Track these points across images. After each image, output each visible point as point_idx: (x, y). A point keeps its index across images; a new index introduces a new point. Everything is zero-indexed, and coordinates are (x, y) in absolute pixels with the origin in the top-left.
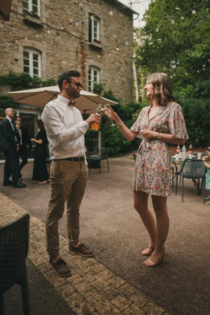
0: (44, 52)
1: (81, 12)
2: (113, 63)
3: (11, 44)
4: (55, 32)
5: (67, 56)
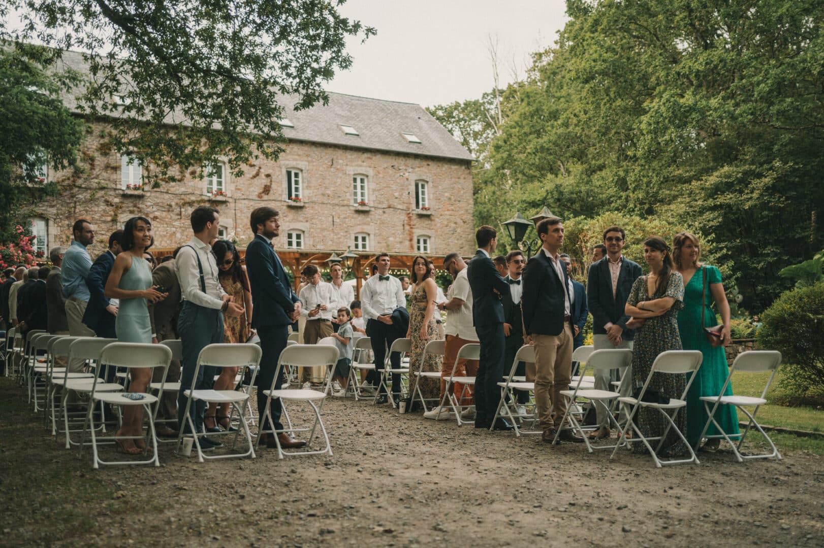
0: (372, 233)
1: (407, 182)
2: (447, 226)
3: (345, 234)
4: (381, 211)
5: (393, 232)
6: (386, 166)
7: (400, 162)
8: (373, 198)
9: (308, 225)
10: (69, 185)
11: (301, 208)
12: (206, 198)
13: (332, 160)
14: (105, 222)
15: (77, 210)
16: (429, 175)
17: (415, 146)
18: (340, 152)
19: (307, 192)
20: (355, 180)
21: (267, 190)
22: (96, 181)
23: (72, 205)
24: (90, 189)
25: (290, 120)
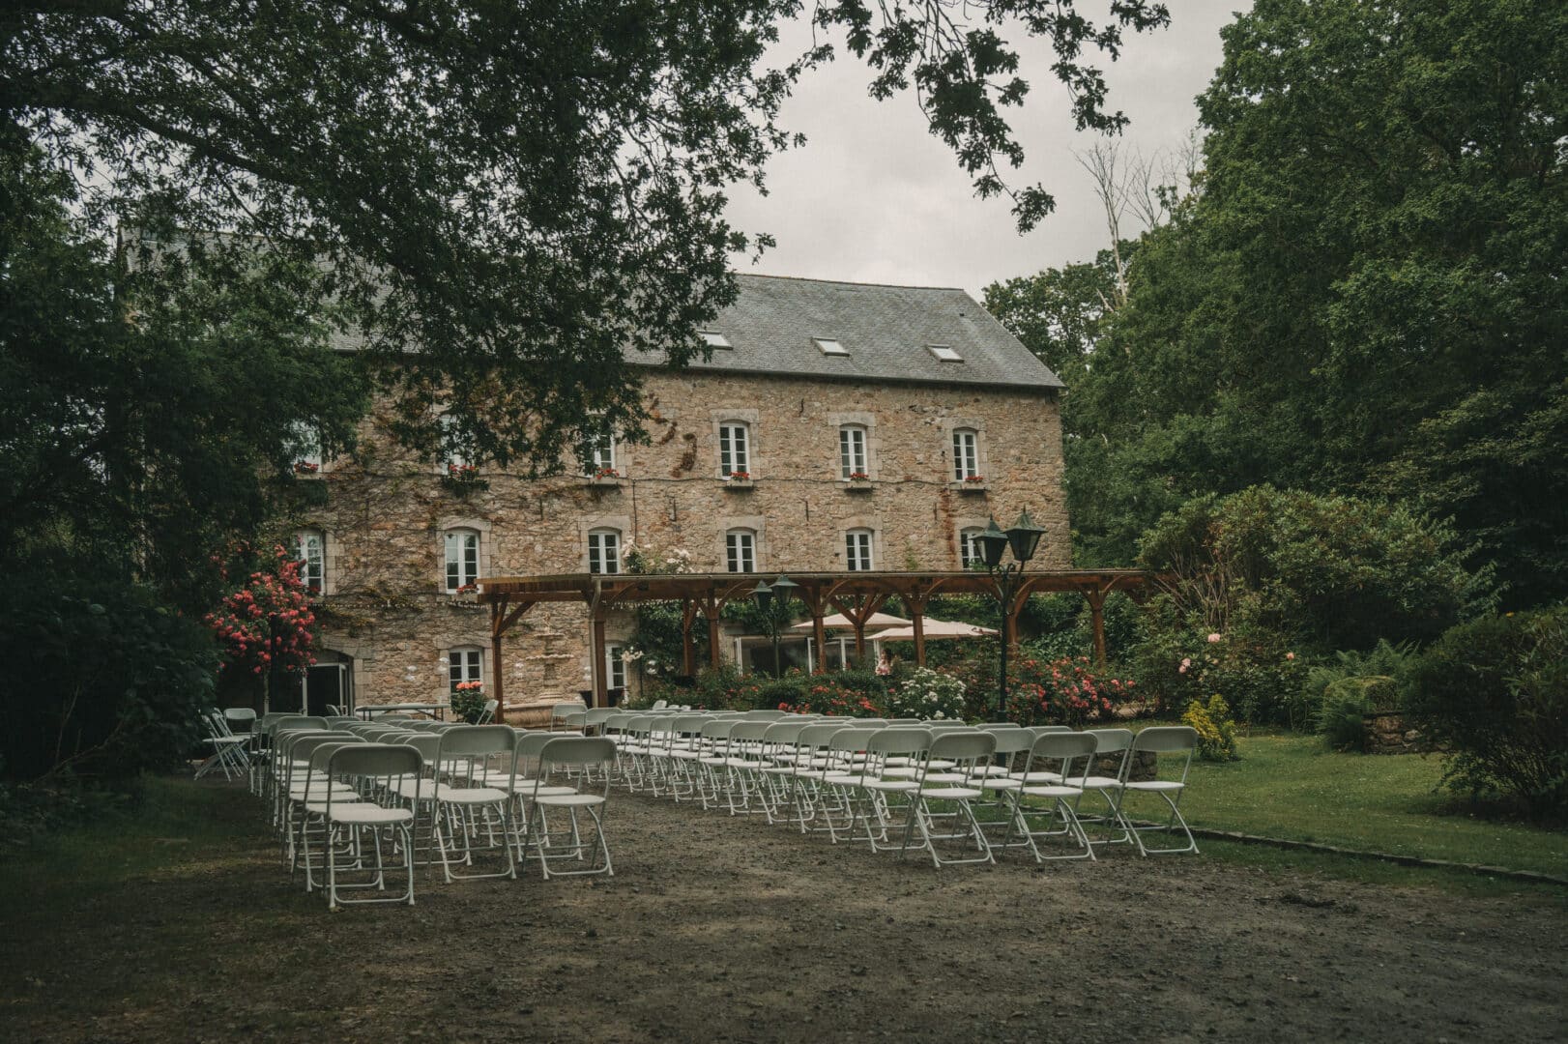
0: (878, 528)
1: (938, 435)
2: (1015, 509)
3: (830, 532)
4: (893, 489)
5: (917, 524)
6: (898, 406)
7: (926, 400)
8: (877, 465)
9: (761, 519)
10: (357, 473)
11: (749, 490)
12: (583, 482)
13: (802, 403)
14: (416, 532)
15: (371, 514)
16: (980, 418)
17: (951, 368)
18: (816, 388)
19: (758, 462)
20: (844, 436)
21: (688, 462)
22: (400, 463)
23: (363, 506)
24: (391, 477)
25: (727, 337)
